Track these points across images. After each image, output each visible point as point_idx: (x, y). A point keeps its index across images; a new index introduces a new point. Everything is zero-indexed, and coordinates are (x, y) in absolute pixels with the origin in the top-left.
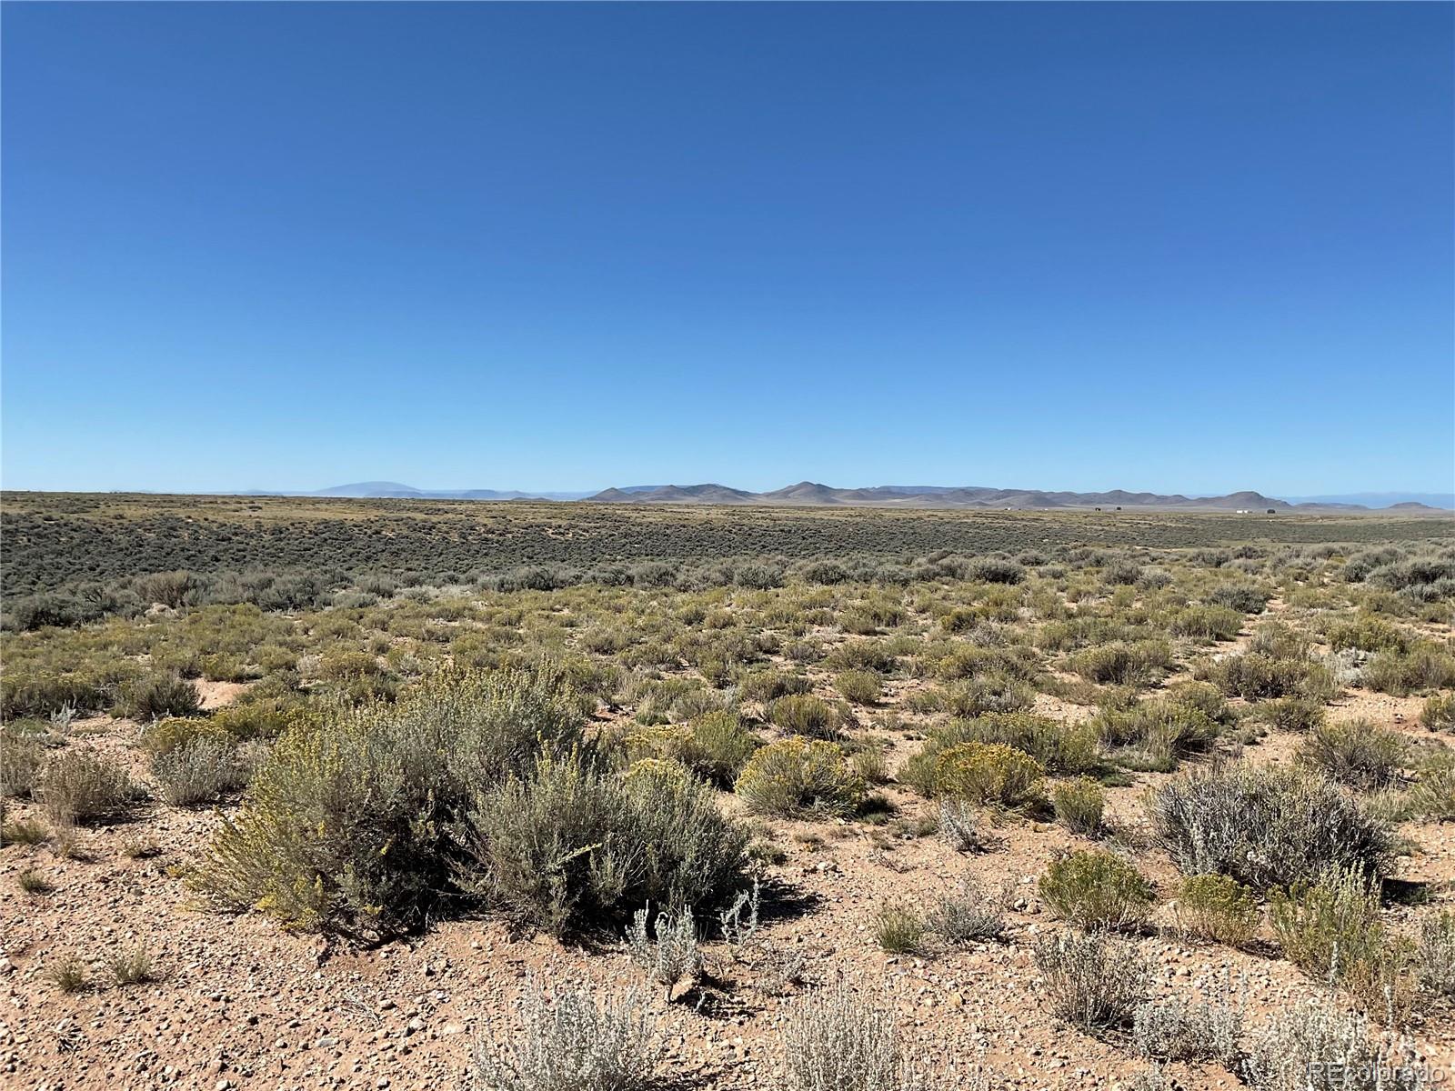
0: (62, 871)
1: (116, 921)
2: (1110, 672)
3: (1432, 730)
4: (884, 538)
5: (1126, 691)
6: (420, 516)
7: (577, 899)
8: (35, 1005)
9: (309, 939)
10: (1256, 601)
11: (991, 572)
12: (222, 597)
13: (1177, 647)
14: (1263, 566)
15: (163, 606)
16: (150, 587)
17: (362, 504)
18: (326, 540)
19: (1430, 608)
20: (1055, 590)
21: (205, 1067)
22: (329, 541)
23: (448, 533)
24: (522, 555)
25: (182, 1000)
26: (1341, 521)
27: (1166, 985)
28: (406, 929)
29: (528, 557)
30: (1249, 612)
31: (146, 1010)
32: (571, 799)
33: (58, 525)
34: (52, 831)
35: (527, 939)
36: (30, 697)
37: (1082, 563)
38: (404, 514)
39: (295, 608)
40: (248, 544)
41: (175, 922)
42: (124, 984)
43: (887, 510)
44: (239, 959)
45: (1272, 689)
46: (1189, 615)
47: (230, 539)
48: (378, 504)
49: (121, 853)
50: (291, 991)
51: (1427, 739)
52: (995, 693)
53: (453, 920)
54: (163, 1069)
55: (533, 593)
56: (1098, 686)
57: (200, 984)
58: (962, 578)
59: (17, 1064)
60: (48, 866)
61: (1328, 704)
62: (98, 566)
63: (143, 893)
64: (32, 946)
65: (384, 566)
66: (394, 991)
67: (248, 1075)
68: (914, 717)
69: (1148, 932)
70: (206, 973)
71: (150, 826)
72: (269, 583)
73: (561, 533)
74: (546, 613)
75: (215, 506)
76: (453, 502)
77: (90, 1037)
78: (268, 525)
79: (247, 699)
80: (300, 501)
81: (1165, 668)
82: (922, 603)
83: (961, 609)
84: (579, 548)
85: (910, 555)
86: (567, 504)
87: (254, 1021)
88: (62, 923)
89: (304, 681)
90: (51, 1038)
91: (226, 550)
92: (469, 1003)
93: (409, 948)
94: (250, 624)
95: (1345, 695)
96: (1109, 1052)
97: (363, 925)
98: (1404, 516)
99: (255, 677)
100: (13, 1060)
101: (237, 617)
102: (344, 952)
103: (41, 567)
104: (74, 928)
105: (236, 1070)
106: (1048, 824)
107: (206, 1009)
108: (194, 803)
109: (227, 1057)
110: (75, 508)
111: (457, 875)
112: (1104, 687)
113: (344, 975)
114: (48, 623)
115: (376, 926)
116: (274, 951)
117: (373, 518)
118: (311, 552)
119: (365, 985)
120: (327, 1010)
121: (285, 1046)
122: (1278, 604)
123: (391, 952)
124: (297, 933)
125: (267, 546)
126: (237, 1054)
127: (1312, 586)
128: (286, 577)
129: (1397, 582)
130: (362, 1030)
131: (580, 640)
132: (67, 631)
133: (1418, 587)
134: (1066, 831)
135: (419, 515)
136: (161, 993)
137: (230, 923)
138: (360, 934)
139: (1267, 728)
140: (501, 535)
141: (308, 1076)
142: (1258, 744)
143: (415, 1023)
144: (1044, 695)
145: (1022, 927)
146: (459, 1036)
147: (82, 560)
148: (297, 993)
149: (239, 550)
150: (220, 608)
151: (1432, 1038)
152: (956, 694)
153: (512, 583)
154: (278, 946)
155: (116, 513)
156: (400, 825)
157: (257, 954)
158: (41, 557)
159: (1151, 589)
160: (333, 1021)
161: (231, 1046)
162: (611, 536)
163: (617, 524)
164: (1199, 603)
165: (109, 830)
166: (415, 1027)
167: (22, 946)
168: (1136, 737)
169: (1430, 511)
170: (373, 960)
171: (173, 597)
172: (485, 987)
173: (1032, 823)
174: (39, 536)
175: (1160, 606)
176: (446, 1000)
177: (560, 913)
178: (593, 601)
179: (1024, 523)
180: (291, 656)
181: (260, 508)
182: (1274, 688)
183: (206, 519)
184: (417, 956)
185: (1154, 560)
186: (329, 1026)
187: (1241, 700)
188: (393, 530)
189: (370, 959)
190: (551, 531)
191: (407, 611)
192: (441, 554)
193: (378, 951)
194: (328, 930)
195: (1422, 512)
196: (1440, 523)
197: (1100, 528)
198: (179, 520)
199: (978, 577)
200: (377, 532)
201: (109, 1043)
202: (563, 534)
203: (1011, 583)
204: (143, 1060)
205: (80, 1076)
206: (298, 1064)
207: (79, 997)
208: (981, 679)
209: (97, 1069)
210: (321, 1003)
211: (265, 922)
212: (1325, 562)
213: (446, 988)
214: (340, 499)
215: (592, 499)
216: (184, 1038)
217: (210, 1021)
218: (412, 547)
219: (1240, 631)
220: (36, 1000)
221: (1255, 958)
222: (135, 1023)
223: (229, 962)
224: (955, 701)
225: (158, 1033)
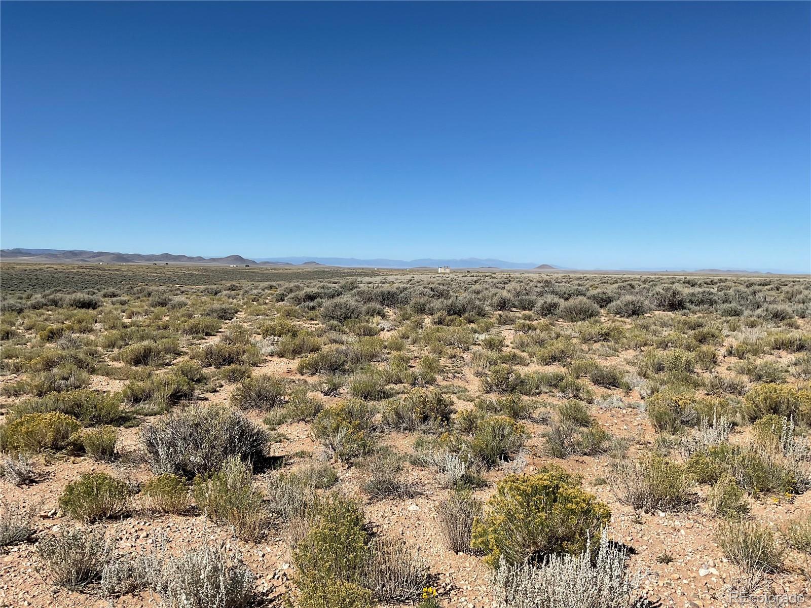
2: (141, 359)
3: (302, 375)
4: (15, 282)
5: (148, 369)
10: (230, 314)
11: (80, 302)
13: (183, 342)
14: (238, 295)
19: (312, 313)
20: (119, 312)
26: (281, 271)
27: (132, 546)
30: (226, 320)
37: (140, 295)
43: (18, 264)
45: (229, 361)
46: (191, 323)
51: (299, 380)
52: (64, 379)
56: (134, 368)
58: (61, 307)
61: (257, 366)
68: (8, 400)
69: (128, 515)
81: (175, 354)
82: (29, 324)
83: (55, 326)
85: (31, 293)
95: (266, 360)
96: (87, 599)
98: (309, 268)
106: (83, 458)
112: (137, 368)
122: (241, 315)
127: (260, 304)
129: (298, 301)
133: (307, 303)
134: (92, 461)
139: (223, 383)
142: (217, 391)
144: (100, 376)
145: (49, 528)
151: (270, 542)
152: (37, 381)
159: (175, 309)
164: (200, 316)
168: (148, 396)
169: (320, 266)
173: (72, 458)
175: (178, 319)
179: (110, 272)
182: (229, 360)
185: (183, 292)
187: (212, 368)
195: (317, 266)
196: (324, 272)
197: (156, 275)
199: (72, 305)
203: (94, 309)
208: (55, 370)
212: (269, 292)
219: (220, 330)
221: (188, 517)
224: (36, 386)
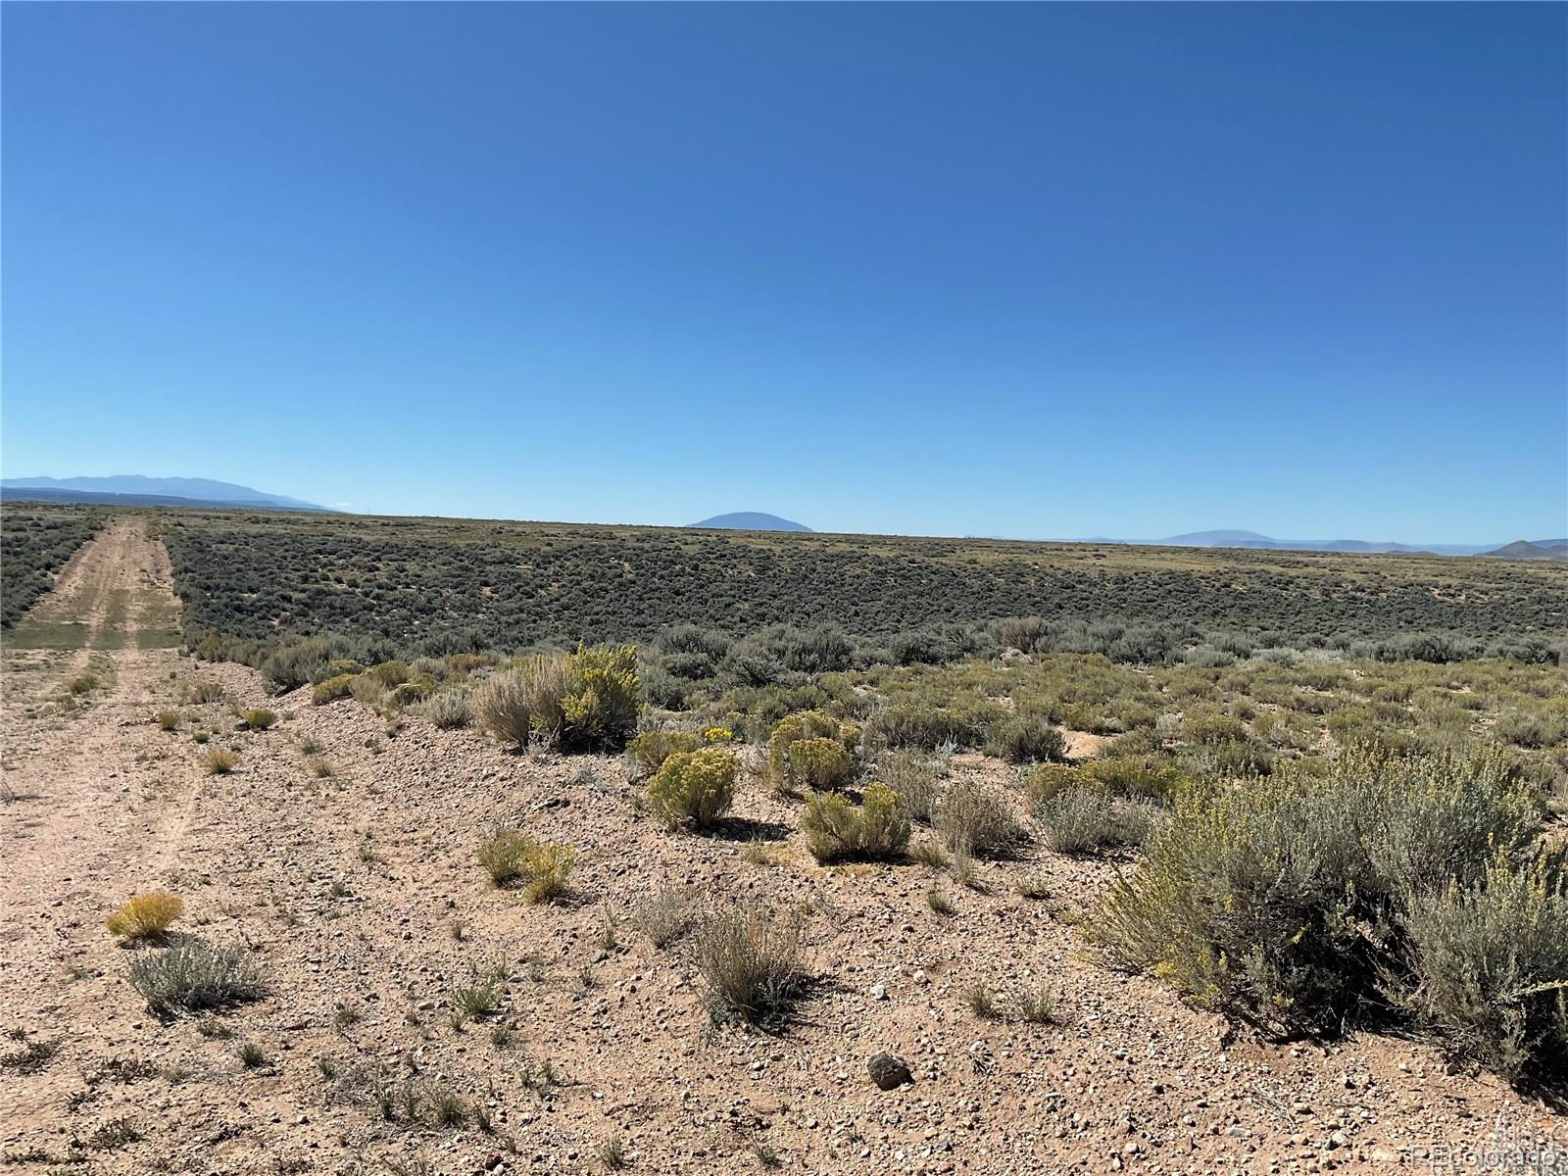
0: (961, 898)
1: (1014, 956)
6: (1275, 569)
7: (1538, 1042)
8: (950, 1021)
9: (1209, 1017)
12: (1073, 646)
15: (1017, 651)
16: (1004, 630)
17: (1211, 554)
18: (1170, 591)
21: (1113, 1124)
22: (1174, 593)
23: (1308, 589)
24: (1399, 619)
25: (1085, 1051)
28: (1317, 1030)
29: (1406, 622)
31: (1051, 1052)
32: (1535, 921)
33: (920, 568)
34: (951, 858)
35: (1468, 1074)
36: (915, 728)
38: (1258, 567)
39: (1145, 662)
40: (1091, 593)
41: (1070, 969)
42: (1030, 1021)
44: (1138, 1021)
47: (1074, 587)
48: (1227, 554)
49: (1012, 890)
50: (1195, 1068)
53: (1374, 1033)
54: (1072, 1116)
55: (1421, 665)
57: (1101, 1039)
59: (938, 1074)
60: (950, 890)
62: (953, 608)
63: (1036, 934)
64: (942, 964)
65: (1234, 623)
66: (1309, 1096)
67: (1158, 1145)
70: (1105, 1028)
71: (1035, 868)
72: (1120, 634)
73: (1449, 595)
74: (1442, 690)
75: (1060, 553)
76: (1315, 554)
77: (1001, 1064)
78: (1112, 573)
79: (1112, 753)
80: (1144, 550)
84: (1475, 614)
86: (1458, 559)
87: (1159, 1090)
88: (966, 948)
89: (1166, 741)
90: (966, 1056)
91: (1070, 598)
92: (1401, 1131)
93: (1322, 1052)
94: (1102, 675)
97: (1268, 1015)
99: (1114, 731)
100: (934, 1069)
101: (1089, 667)
102: (1249, 1040)
103: (905, 607)
104: (976, 954)
105: (1144, 1136)
107: (1110, 1066)
108: (1075, 851)
109: (1134, 1120)
110: (934, 552)
111: (1384, 983)
113: (1251, 1064)
114: (918, 660)
115: (1284, 1019)
116: (1173, 1021)
117: (1222, 570)
118: (1154, 604)
119: (1276, 1081)
120: (1235, 1097)
121: (1193, 1124)
123: (1303, 1051)
124: (1196, 1008)
125: (1110, 595)
126: (1144, 1120)
128: (1137, 629)
130: (1276, 1129)
131: (1490, 728)
132: (935, 668)
135: (1274, 567)
136: (1064, 1039)
137: (1124, 982)
138: (1266, 1024)
140: (1372, 594)
141: (1220, 1163)
143: (1338, 1137)
146: (1392, 1166)
147: (939, 602)
148: (1201, 1072)
149: (1082, 599)
150: (1072, 656)
153: (1394, 652)
154: (1176, 1017)
155: (971, 557)
156: (1312, 913)
157: (1155, 1020)
158: (905, 597)
160: (1243, 1112)
161: (1137, 1110)
162: (1518, 600)
163: (1528, 586)
165: (997, 864)
166: (1339, 1142)
167: (934, 961)
170: (1282, 1056)
171: (1026, 642)
172: (1418, 1118)
174: (904, 577)
176: (1373, 1121)
177: (1515, 1055)
178: (1504, 681)
180: (1149, 713)
181: (1104, 556)
183: (1052, 566)
184: (1333, 1062)
186: (1241, 1115)
188: (1244, 584)
189: (1278, 1053)
190: (1437, 591)
191: (1270, 675)
192: (1299, 612)
193: (1287, 1047)
194: (1231, 1013)
198: (1026, 566)
200: (1226, 586)
201: (1019, 1075)
202: (1453, 596)
204: (1052, 1101)
205: (995, 1101)
206: (1209, 1146)
207: (989, 1023)
209: (1010, 1098)
210: (1228, 1088)
211: (1161, 989)
213: (1371, 1107)
214: (1185, 548)
215: (1492, 553)
216: (1090, 1090)
217: (1115, 1079)
218: (1266, 603)
220: (951, 1017)
222: (1042, 1062)
223: (1127, 1023)
225: (1065, 1078)
